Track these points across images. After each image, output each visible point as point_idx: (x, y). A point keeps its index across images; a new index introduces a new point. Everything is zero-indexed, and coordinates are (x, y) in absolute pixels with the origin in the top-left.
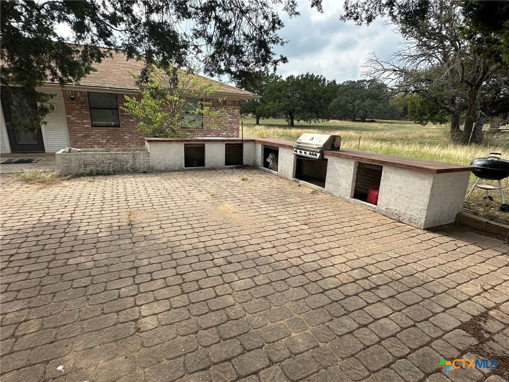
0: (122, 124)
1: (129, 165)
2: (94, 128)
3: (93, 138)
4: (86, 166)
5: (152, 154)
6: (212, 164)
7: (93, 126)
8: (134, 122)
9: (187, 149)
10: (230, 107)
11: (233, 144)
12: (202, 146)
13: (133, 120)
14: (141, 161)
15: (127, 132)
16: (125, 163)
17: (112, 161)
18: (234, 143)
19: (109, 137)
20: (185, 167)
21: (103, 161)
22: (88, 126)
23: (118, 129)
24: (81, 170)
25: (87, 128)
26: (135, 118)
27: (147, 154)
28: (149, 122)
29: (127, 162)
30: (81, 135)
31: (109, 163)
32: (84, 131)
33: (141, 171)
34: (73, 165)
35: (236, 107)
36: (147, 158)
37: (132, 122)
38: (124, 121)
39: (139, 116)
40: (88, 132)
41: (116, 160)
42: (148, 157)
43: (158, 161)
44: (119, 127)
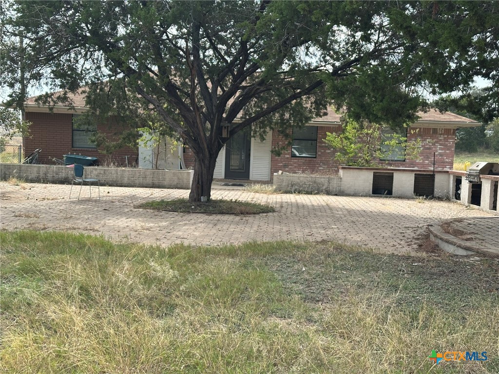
0: (319, 155)
1: (324, 188)
2: (293, 158)
3: (291, 168)
4: (292, 186)
5: (344, 179)
6: (400, 193)
7: (292, 157)
8: (330, 153)
9: (376, 177)
10: (442, 136)
11: (424, 175)
12: (391, 175)
13: (329, 151)
14: (334, 184)
15: (322, 163)
16: (321, 186)
17: (311, 183)
18: (425, 173)
19: (304, 168)
20: (373, 194)
21: (305, 182)
22: (288, 156)
23: (315, 159)
24: (289, 189)
25: (287, 158)
26: (332, 149)
27: (340, 180)
28: (344, 152)
29: (323, 185)
30: (281, 164)
31: (310, 185)
32: (284, 161)
33: (334, 194)
34: (284, 184)
35: (450, 136)
36: (340, 183)
37: (329, 153)
38: (321, 152)
39: (337, 146)
40: (287, 162)
41: (315, 182)
42: (341, 181)
43: (349, 186)
44: (315, 157)
